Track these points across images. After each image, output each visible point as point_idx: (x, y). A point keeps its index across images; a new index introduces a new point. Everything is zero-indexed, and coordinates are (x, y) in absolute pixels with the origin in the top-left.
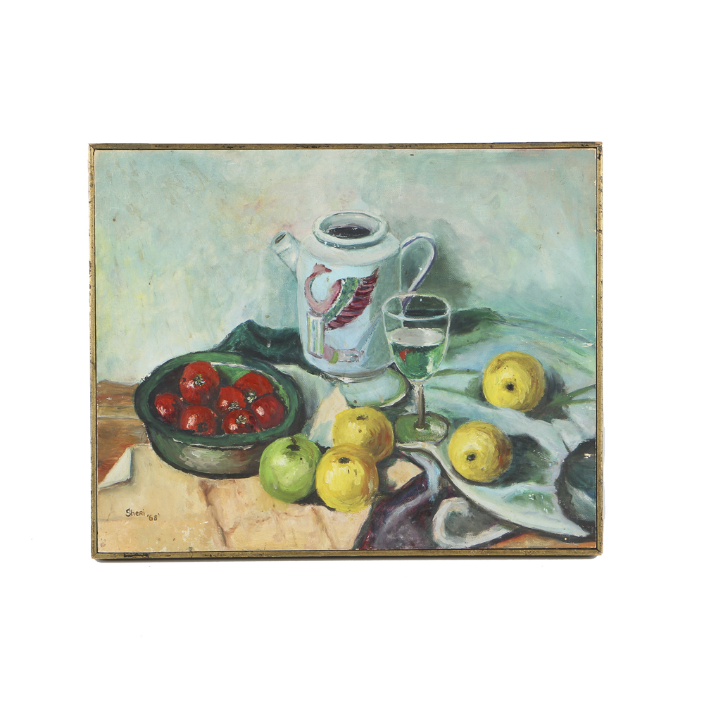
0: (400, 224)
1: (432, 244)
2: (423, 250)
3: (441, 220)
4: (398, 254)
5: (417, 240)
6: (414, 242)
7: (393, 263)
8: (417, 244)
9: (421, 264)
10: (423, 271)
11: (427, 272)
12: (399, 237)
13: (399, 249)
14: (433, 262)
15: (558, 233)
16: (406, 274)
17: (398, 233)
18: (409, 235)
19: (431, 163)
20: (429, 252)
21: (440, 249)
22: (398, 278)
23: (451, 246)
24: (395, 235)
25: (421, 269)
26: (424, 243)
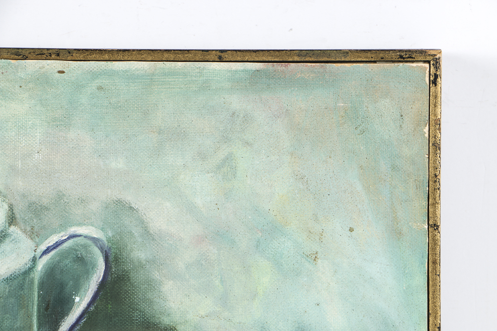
0: (37, 209)
1: (101, 249)
2: (82, 261)
3: (119, 202)
4: (31, 269)
5: (71, 242)
6: (66, 245)
7: (21, 287)
8: (72, 250)
9: (77, 288)
10: (81, 302)
11: (89, 305)
12: (34, 234)
13: (34, 260)
14: (102, 285)
15: (351, 230)
16: (47, 309)
17: (33, 228)
18: (54, 232)
19: (100, 88)
20: (94, 266)
21: (117, 259)
22: (30, 316)
23: (139, 253)
24: (25, 231)
25: (77, 299)
26: (85, 247)
